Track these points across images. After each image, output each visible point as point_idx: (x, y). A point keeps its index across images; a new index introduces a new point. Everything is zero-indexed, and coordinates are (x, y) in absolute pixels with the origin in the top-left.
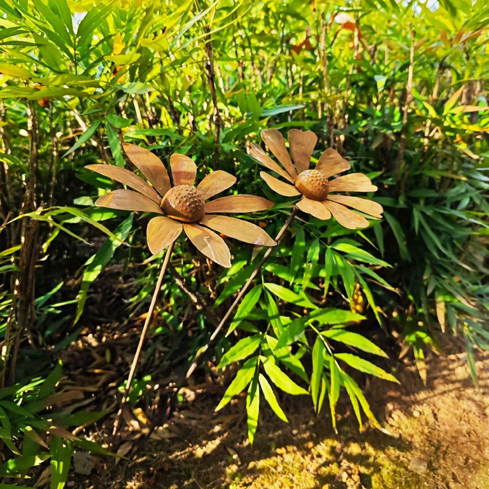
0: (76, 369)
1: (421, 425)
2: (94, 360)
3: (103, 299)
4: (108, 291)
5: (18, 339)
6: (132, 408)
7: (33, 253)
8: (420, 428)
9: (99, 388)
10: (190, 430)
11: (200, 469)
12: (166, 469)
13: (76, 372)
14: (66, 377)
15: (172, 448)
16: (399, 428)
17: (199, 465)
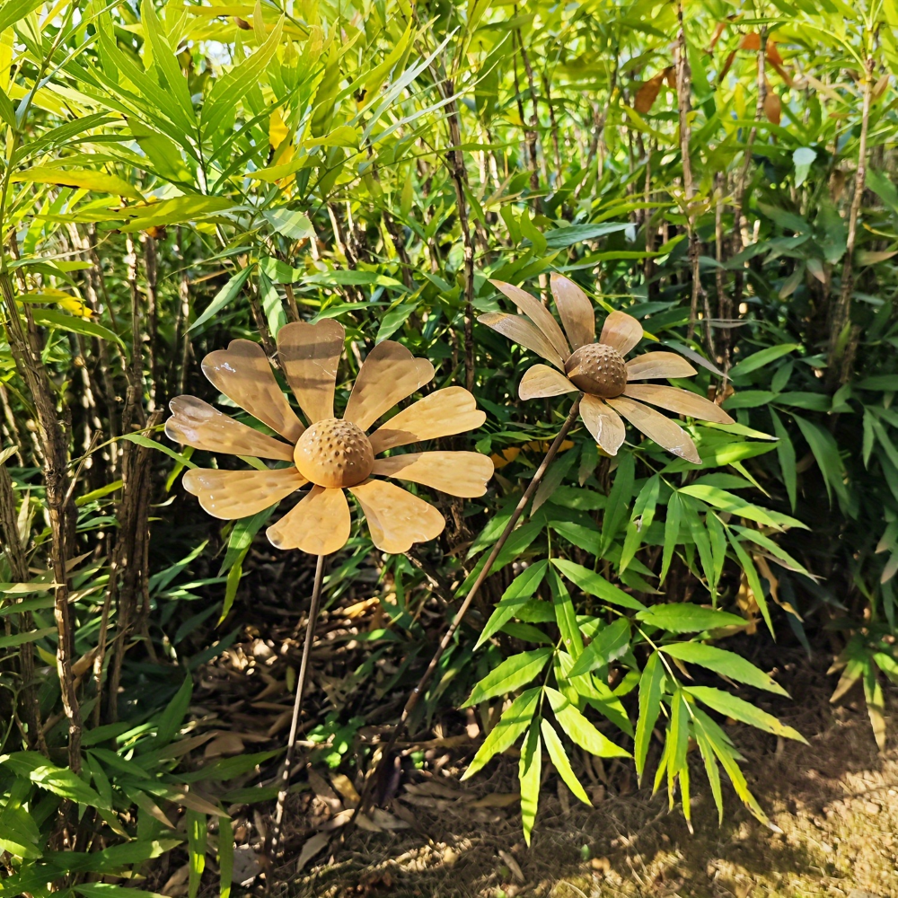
0: (232, 701)
1: (880, 829)
2: (264, 685)
3: (285, 574)
4: (294, 560)
5: (121, 645)
6: (331, 775)
7: (143, 497)
8: (876, 836)
9: (273, 736)
10: (435, 818)
11: (448, 886)
12: (388, 883)
13: (233, 707)
14: (214, 716)
15: (400, 847)
16: (833, 833)
17: (446, 879)
